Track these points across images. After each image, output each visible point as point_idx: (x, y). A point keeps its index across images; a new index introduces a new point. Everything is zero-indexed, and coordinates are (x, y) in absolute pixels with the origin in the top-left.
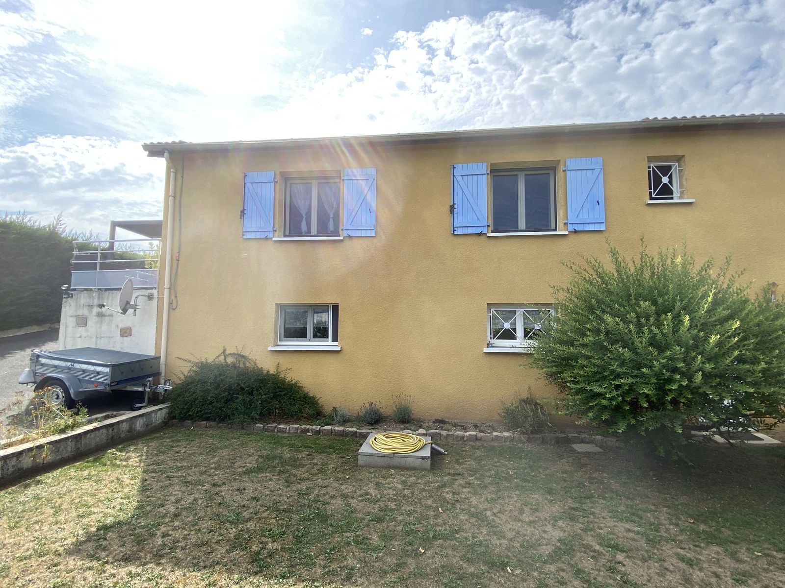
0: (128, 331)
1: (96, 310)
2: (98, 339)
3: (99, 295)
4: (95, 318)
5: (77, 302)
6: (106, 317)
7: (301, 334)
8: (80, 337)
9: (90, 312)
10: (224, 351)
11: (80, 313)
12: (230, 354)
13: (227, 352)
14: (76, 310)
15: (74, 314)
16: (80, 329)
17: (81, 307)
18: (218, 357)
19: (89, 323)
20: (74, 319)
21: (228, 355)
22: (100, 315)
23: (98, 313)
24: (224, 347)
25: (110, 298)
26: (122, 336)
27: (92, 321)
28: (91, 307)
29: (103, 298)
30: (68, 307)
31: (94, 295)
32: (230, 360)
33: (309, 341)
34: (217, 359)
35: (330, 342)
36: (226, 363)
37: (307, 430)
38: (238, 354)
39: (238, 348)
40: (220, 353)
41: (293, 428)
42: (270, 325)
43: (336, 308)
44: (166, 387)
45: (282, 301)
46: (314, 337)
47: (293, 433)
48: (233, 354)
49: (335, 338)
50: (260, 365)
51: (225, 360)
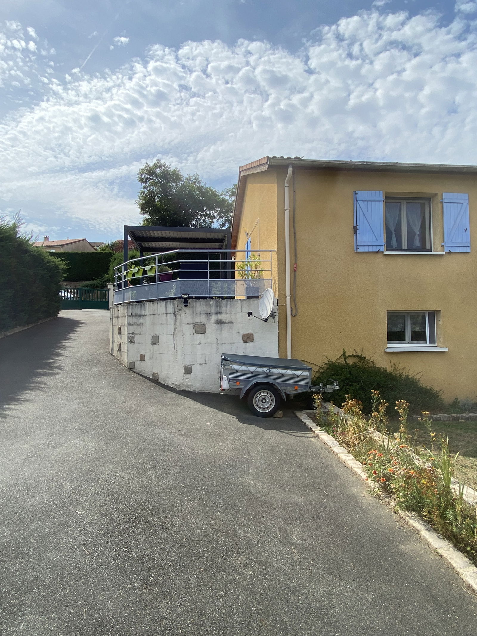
0: (251, 338)
1: (214, 318)
2: (220, 346)
3: (216, 303)
4: (214, 325)
5: (193, 310)
6: (226, 324)
7: (401, 337)
8: (200, 344)
9: (208, 319)
10: (344, 353)
11: (198, 320)
12: (350, 356)
13: (347, 355)
14: (193, 318)
15: (191, 321)
16: (199, 336)
17: (199, 314)
18: (338, 359)
19: (208, 330)
20: (192, 326)
21: (348, 357)
22: (220, 322)
23: (217, 320)
24: (344, 350)
25: (229, 306)
26: (244, 341)
27: (211, 327)
28: (208, 314)
29: (220, 307)
30: (183, 315)
31: (211, 303)
32: (351, 362)
33: (409, 343)
34: (338, 361)
35: (428, 344)
36: (347, 364)
37: (458, 418)
38: (358, 356)
39: (357, 350)
40: (340, 355)
41: (445, 417)
42: (383, 330)
43: (433, 314)
44: (335, 387)
45: (393, 308)
46: (412, 340)
47: (447, 421)
48: (353, 356)
49: (432, 341)
50: (378, 366)
51: (346, 362)
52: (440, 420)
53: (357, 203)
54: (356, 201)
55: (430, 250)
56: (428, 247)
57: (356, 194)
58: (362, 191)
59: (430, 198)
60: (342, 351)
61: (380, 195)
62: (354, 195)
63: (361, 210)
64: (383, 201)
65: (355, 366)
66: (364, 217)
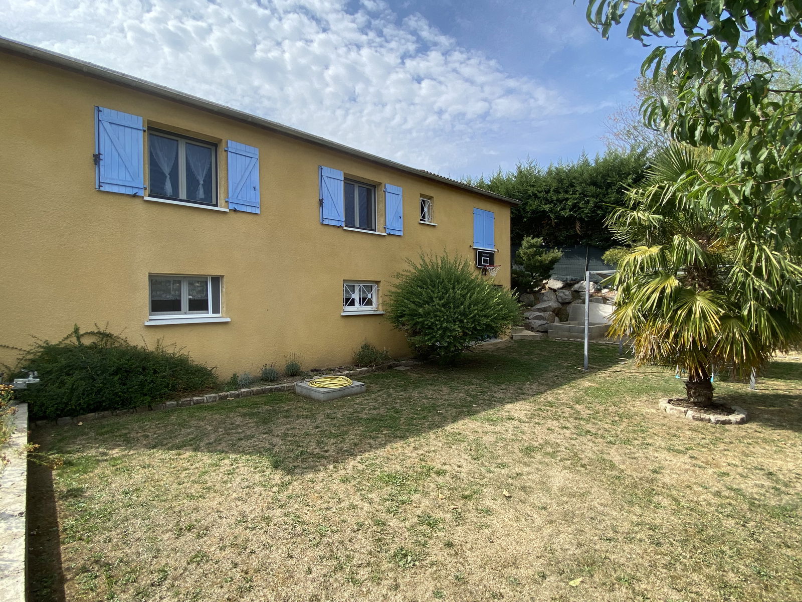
7: (174, 306)
10: (76, 330)
12: (86, 333)
13: (81, 332)
18: (66, 338)
21: (82, 335)
24: (76, 325)
32: (87, 341)
33: (185, 313)
34: (66, 342)
35: (210, 314)
36: (81, 345)
37: (227, 396)
38: (99, 333)
39: (98, 325)
40: (70, 333)
41: (210, 397)
42: (144, 297)
43: (216, 280)
44: (30, 381)
45: (158, 270)
46: (190, 310)
47: (212, 401)
48: (92, 333)
49: (216, 310)
50: (133, 343)
51: (79, 342)
52: (203, 402)
53: (100, 123)
54: (99, 120)
55: (216, 205)
56: (214, 202)
57: (99, 111)
58: (109, 110)
59: (217, 144)
60: (73, 327)
61: (139, 122)
62: (96, 112)
63: (106, 135)
64: (144, 131)
65: (94, 347)
66: (113, 146)
